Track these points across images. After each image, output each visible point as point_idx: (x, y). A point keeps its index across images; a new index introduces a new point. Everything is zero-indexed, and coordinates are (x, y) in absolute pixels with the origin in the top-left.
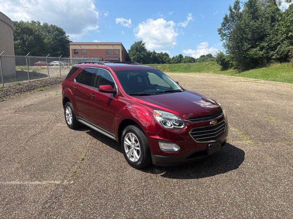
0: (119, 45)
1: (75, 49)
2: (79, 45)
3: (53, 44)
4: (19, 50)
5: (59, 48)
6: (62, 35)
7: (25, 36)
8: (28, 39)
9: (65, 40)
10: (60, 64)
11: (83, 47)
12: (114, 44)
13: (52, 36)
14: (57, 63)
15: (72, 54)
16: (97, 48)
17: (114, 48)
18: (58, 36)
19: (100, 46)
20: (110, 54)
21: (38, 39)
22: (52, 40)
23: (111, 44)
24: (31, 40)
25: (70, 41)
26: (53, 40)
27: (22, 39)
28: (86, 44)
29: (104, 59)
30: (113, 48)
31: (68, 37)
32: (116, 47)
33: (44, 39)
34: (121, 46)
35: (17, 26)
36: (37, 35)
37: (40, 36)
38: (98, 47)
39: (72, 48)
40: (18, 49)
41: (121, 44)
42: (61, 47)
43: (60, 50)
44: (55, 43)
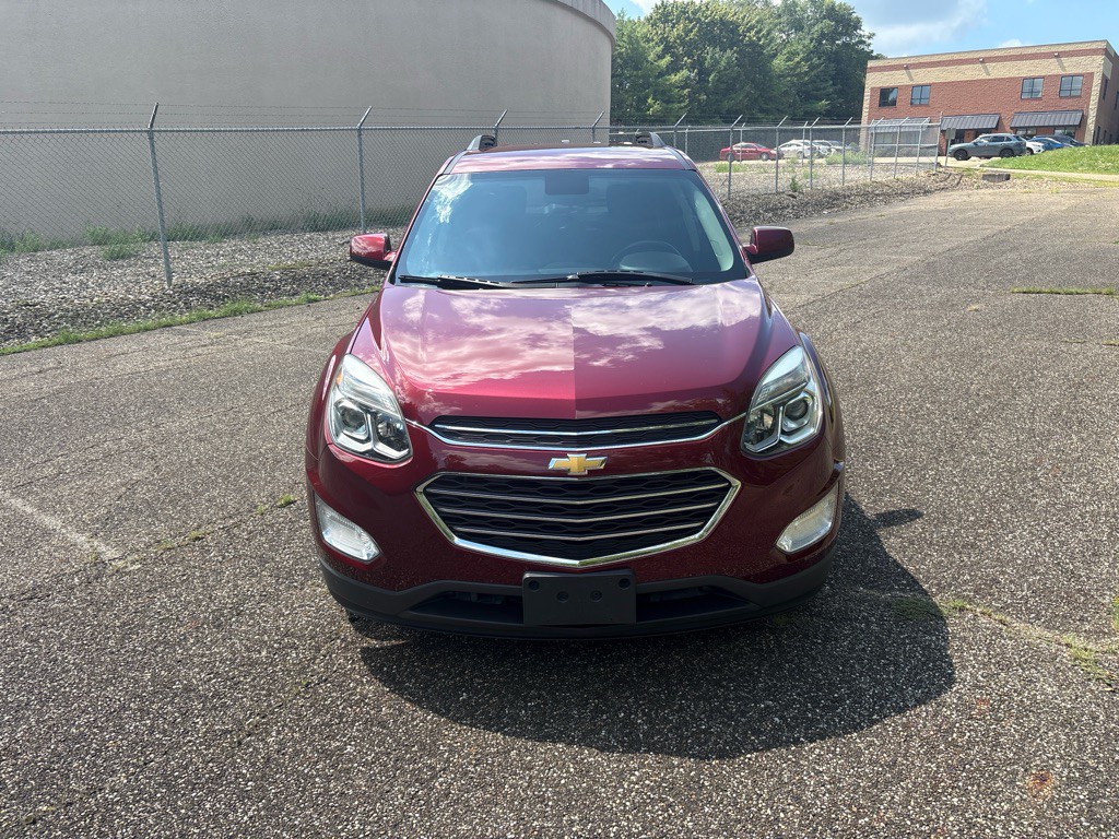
0: (1095, 52)
1: (886, 85)
2: (907, 68)
3: (806, 73)
4: (682, 105)
5: (824, 89)
6: (846, 34)
7: (710, 53)
8: (717, 62)
9: (857, 52)
10: (812, 149)
11: (922, 77)
12: (1068, 48)
13: (807, 42)
14: (800, 149)
15: (870, 108)
16: (984, 76)
17: (1063, 68)
18: (832, 36)
19: (999, 65)
20: (1040, 99)
21: (754, 58)
22: (802, 60)
23: (1053, 49)
24: (728, 64)
25: (874, 54)
26: (806, 59)
27: (698, 64)
28: (936, 59)
29: (1005, 122)
30: (1060, 71)
31: (869, 38)
32: (1072, 66)
33: (775, 56)
34: (1100, 59)
35: (688, 18)
36: (752, 44)
37: (762, 47)
38: (985, 68)
39: (873, 81)
40: (680, 102)
41: (1103, 45)
42: (834, 84)
43: (828, 97)
44: (812, 68)
